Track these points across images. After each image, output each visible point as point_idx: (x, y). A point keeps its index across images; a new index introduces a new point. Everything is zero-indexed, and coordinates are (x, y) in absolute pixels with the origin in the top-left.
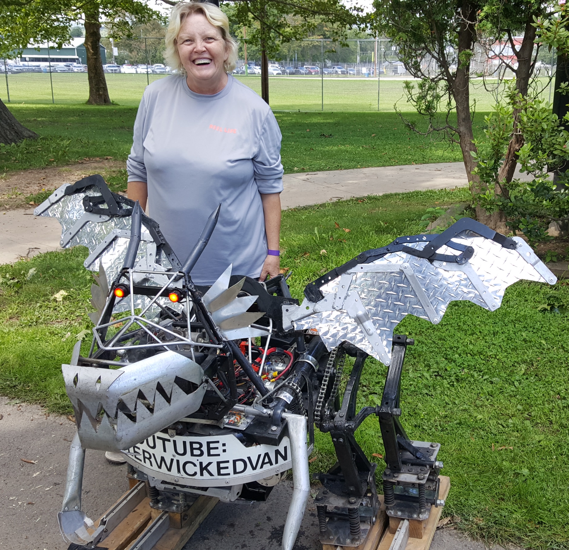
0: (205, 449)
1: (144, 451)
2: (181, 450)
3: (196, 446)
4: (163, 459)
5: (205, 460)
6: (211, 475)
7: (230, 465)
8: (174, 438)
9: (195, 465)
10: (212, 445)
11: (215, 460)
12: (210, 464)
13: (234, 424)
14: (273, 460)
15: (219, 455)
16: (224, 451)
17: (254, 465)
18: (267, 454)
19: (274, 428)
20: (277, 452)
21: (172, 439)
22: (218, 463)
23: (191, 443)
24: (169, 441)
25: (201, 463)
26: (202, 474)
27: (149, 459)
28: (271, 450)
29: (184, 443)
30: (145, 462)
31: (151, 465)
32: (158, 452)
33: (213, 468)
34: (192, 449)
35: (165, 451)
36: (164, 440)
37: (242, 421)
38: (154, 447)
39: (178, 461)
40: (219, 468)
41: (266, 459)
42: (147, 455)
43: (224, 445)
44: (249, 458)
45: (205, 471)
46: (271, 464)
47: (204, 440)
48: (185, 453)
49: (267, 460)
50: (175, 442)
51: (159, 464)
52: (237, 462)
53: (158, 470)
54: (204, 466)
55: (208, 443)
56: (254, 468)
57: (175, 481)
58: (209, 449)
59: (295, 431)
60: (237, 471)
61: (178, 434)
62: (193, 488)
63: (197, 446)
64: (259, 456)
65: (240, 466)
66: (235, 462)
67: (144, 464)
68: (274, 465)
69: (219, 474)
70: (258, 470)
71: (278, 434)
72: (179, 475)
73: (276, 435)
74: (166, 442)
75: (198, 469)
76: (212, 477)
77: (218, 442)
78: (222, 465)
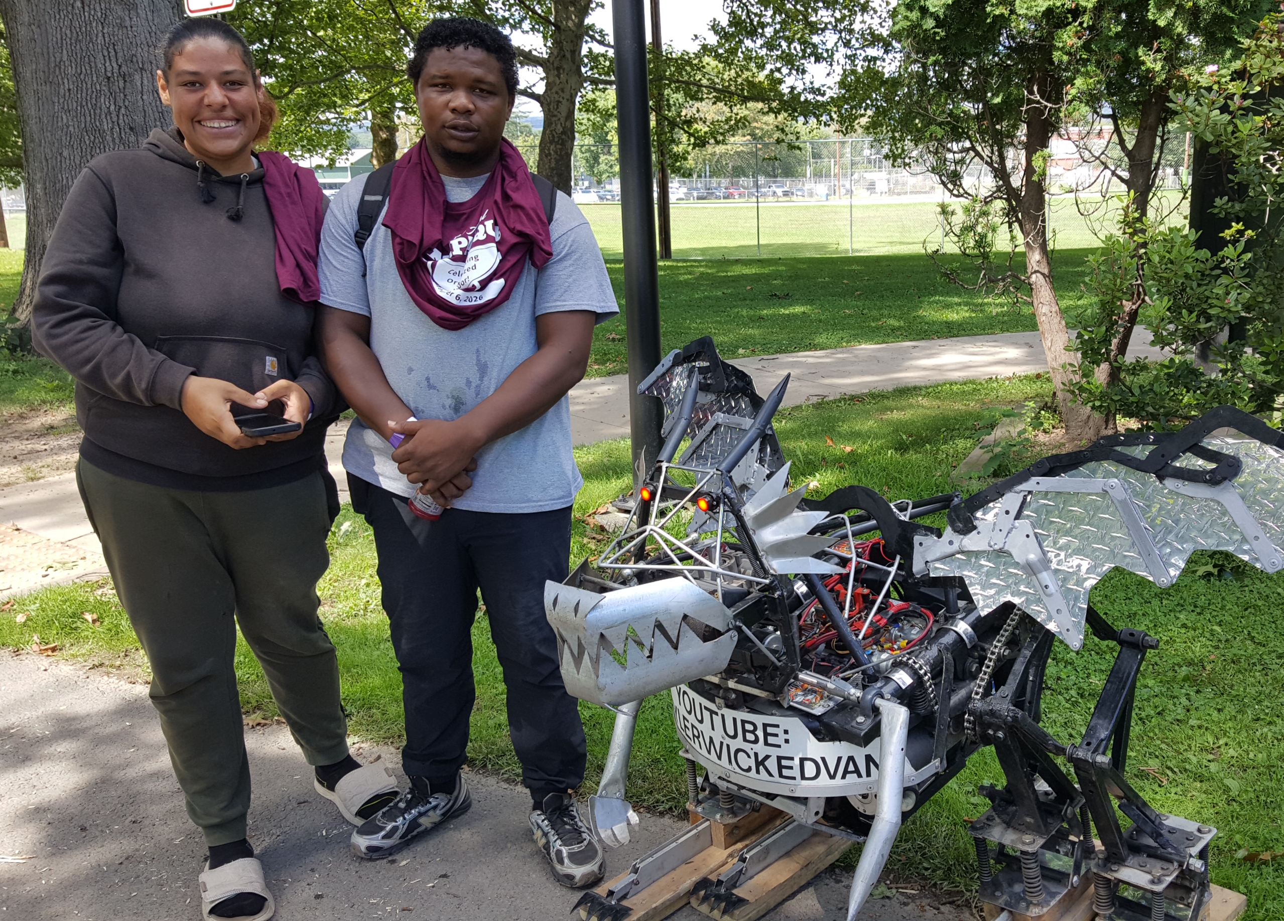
0: (760, 733)
1: (693, 726)
2: (731, 732)
3: (749, 727)
4: (711, 740)
5: (761, 749)
6: (771, 775)
7: (796, 764)
8: (723, 711)
9: (749, 756)
10: (769, 730)
11: (774, 752)
12: (767, 757)
13: (809, 705)
14: (863, 770)
15: (779, 746)
17: (832, 772)
18: (851, 759)
19: (861, 719)
20: (869, 758)
21: (720, 712)
22: (779, 759)
23: (743, 722)
24: (717, 714)
25: (756, 754)
26: (758, 772)
27: (698, 737)
28: (859, 754)
29: (735, 720)
30: (694, 741)
31: (701, 748)
32: (706, 728)
33: (772, 764)
34: (745, 731)
35: (713, 728)
36: (712, 712)
37: (821, 703)
38: (701, 722)
39: (728, 746)
40: (780, 767)
41: (850, 766)
42: (696, 733)
43: (786, 732)
44: (823, 759)
45: (761, 768)
46: (860, 776)
47: (759, 720)
48: (735, 736)
49: (851, 768)
50: (723, 716)
51: (708, 746)
52: (805, 762)
53: (707, 755)
54: (760, 759)
55: (765, 726)
56: (832, 777)
57: (730, 776)
58: (766, 735)
59: (888, 728)
60: (807, 776)
61: (728, 706)
62: (754, 791)
63: (751, 727)
64: (839, 759)
65: (810, 768)
66: (802, 760)
67: (694, 746)
68: (865, 778)
69: (781, 775)
70: (838, 780)
71: (867, 729)
72: (730, 767)
73: (864, 730)
74: (714, 715)
75: (752, 763)
76: (771, 778)
77: (777, 726)
78: (784, 762)
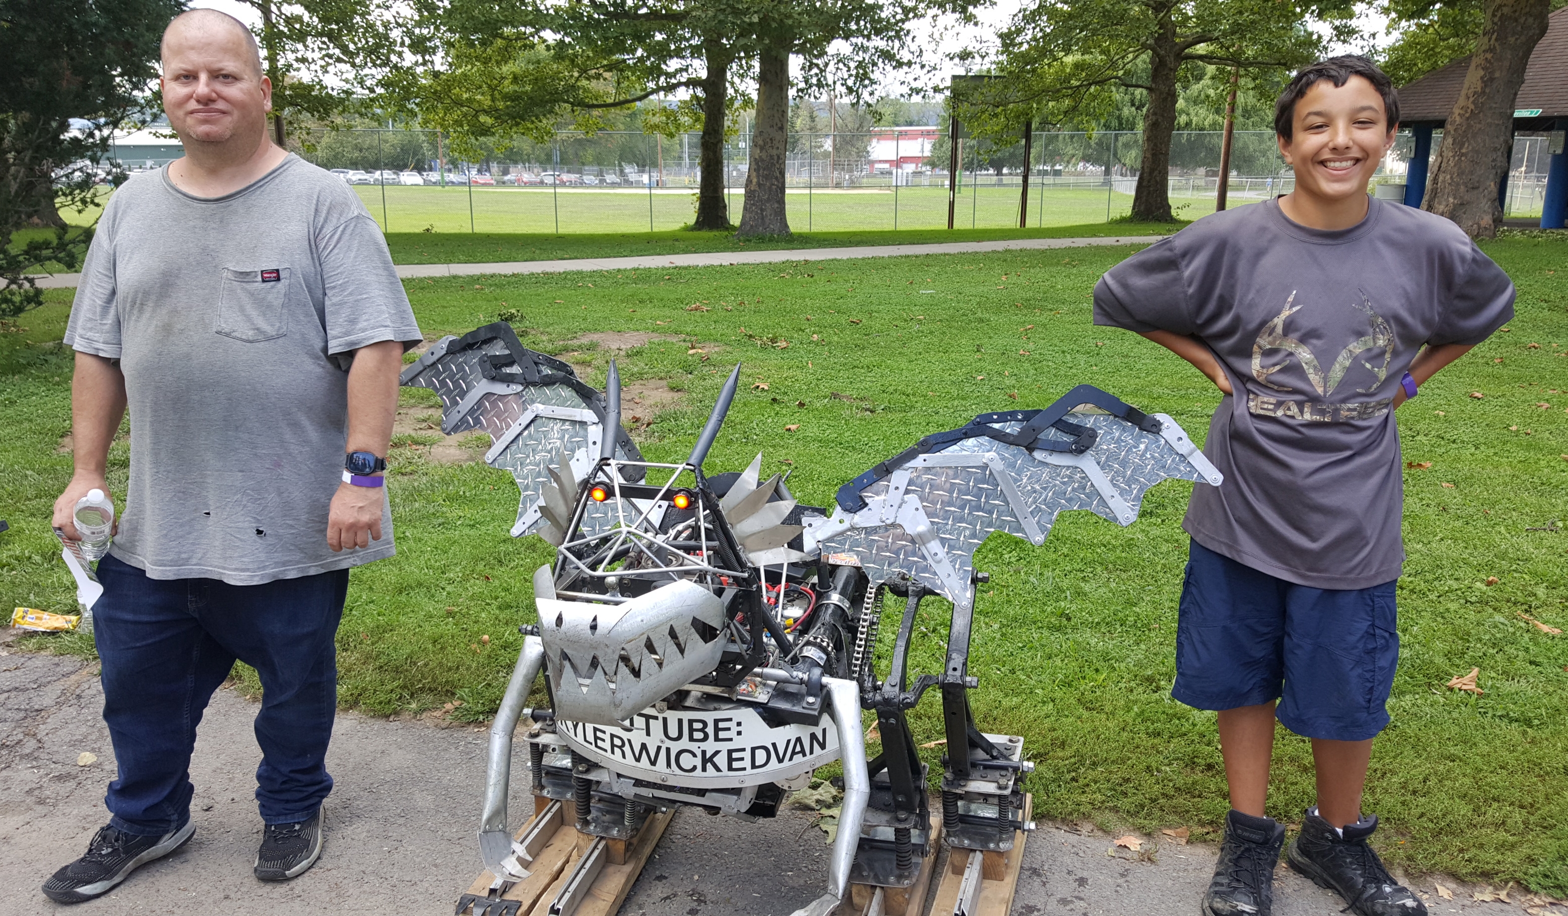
0: (710, 730)
1: (613, 736)
2: (673, 732)
3: (697, 725)
4: (644, 747)
5: (710, 746)
6: (718, 769)
7: (747, 755)
8: (665, 715)
9: (694, 755)
10: (721, 725)
11: (724, 747)
12: (717, 753)
14: (807, 748)
15: (731, 740)
16: (739, 733)
17: (781, 755)
18: (799, 740)
19: (811, 699)
20: (813, 737)
21: (661, 716)
22: (730, 752)
25: (704, 753)
26: (704, 769)
27: (621, 746)
28: (805, 732)
30: (613, 752)
31: (624, 757)
32: (637, 737)
33: (721, 760)
34: (691, 730)
35: (648, 734)
36: (648, 718)
37: (760, 689)
38: (630, 728)
39: (668, 749)
40: (730, 760)
42: (617, 742)
43: (739, 724)
44: (774, 745)
45: (709, 765)
46: (804, 755)
47: (709, 717)
48: (678, 738)
50: (665, 720)
51: (637, 755)
52: (757, 751)
53: (634, 763)
54: (708, 756)
56: (780, 761)
57: (662, 779)
58: (717, 730)
59: (842, 701)
60: (757, 764)
61: (669, 708)
63: (699, 726)
65: (761, 756)
66: (753, 750)
67: (612, 756)
68: (808, 756)
69: (730, 768)
70: (786, 763)
71: (817, 706)
72: (668, 771)
73: (814, 710)
74: (651, 720)
75: (698, 762)
76: (719, 774)
77: (730, 720)
78: (735, 755)
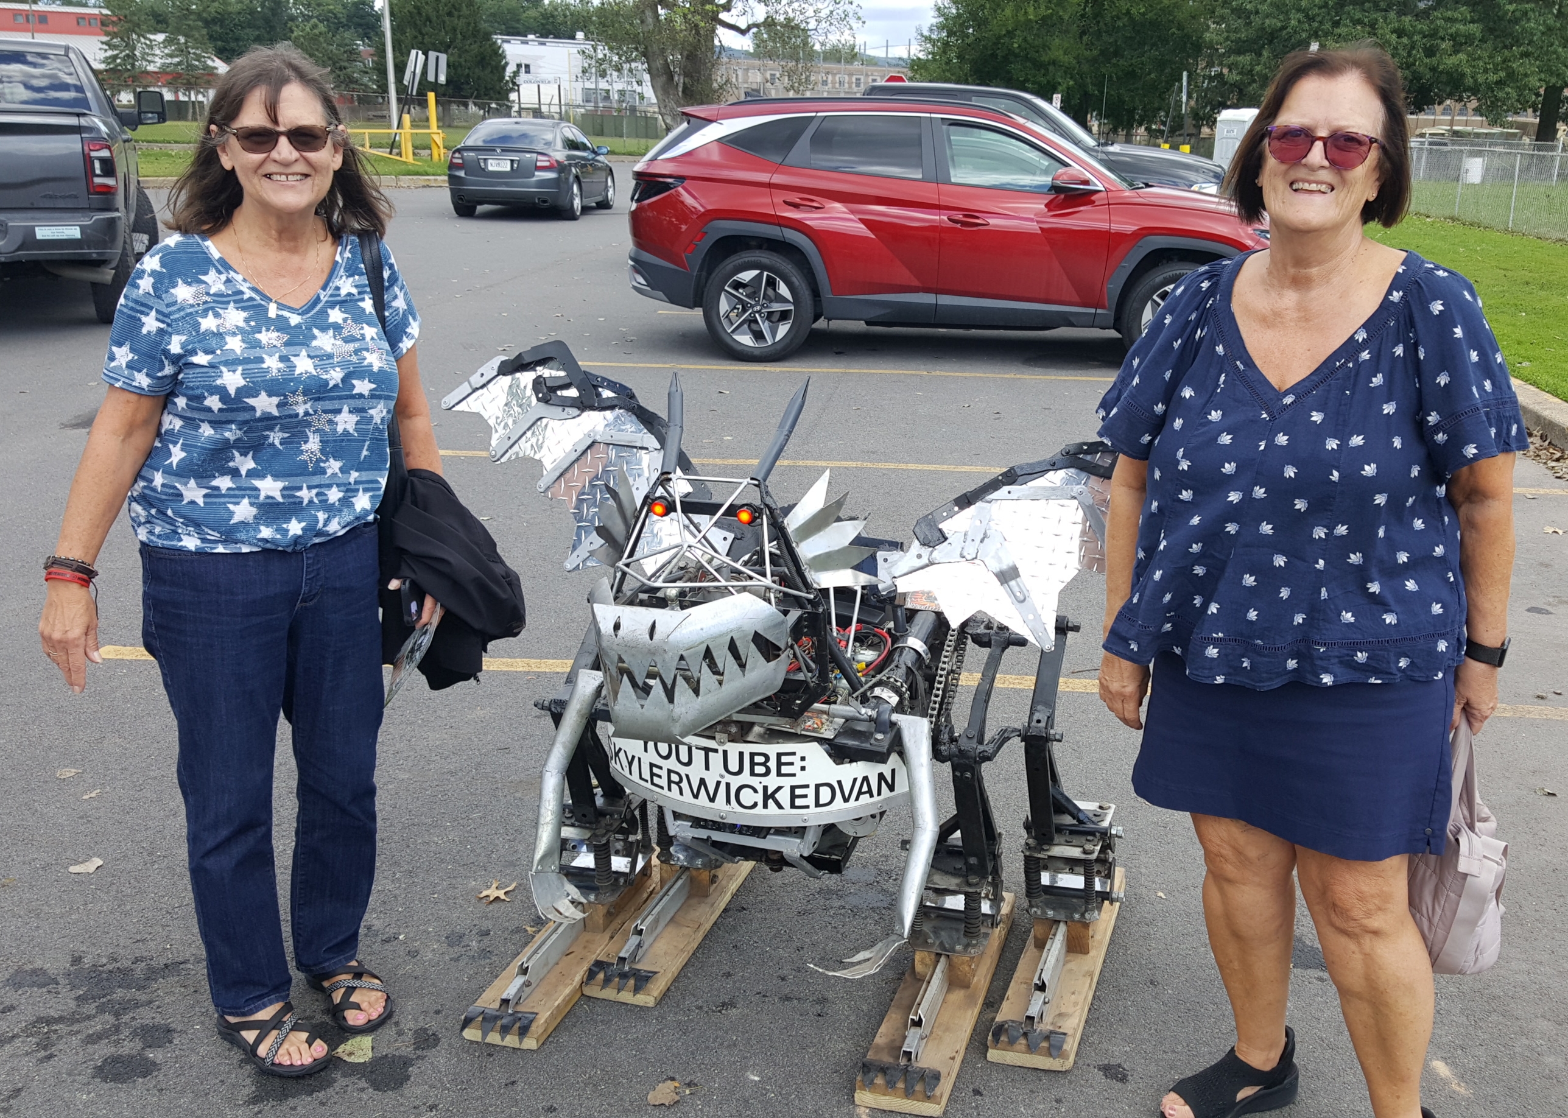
0: (772, 764)
1: (670, 771)
2: (734, 766)
3: (759, 759)
4: (702, 782)
5: (772, 781)
6: (780, 807)
7: (811, 792)
9: (756, 791)
10: (784, 759)
11: (787, 782)
12: (779, 788)
13: (814, 730)
14: (875, 789)
15: (794, 775)
17: (847, 794)
18: (866, 779)
19: (880, 736)
20: (881, 777)
21: (720, 748)
22: (793, 788)
23: (752, 755)
24: (716, 751)
25: (765, 788)
26: (765, 806)
27: (678, 782)
28: (873, 773)
29: (741, 754)
30: (670, 789)
31: (681, 793)
32: (696, 771)
33: (784, 797)
34: (753, 764)
35: (707, 768)
36: (707, 750)
37: (825, 727)
38: (689, 763)
39: (728, 785)
40: (793, 797)
41: (864, 787)
42: (675, 778)
44: (839, 782)
45: (770, 801)
46: (872, 796)
47: (772, 749)
48: (740, 771)
50: (725, 753)
51: (695, 791)
52: (821, 788)
53: (692, 800)
54: (769, 792)
55: (779, 755)
57: (722, 818)
58: (780, 764)
59: (913, 741)
60: (821, 802)
61: (730, 741)
62: (746, 831)
63: (761, 759)
64: (855, 780)
65: (825, 794)
66: (818, 787)
67: (668, 794)
69: (793, 806)
70: (852, 803)
71: (886, 744)
72: (727, 808)
73: (883, 747)
74: (710, 754)
75: (759, 798)
76: (781, 811)
77: (794, 754)
78: (798, 792)
